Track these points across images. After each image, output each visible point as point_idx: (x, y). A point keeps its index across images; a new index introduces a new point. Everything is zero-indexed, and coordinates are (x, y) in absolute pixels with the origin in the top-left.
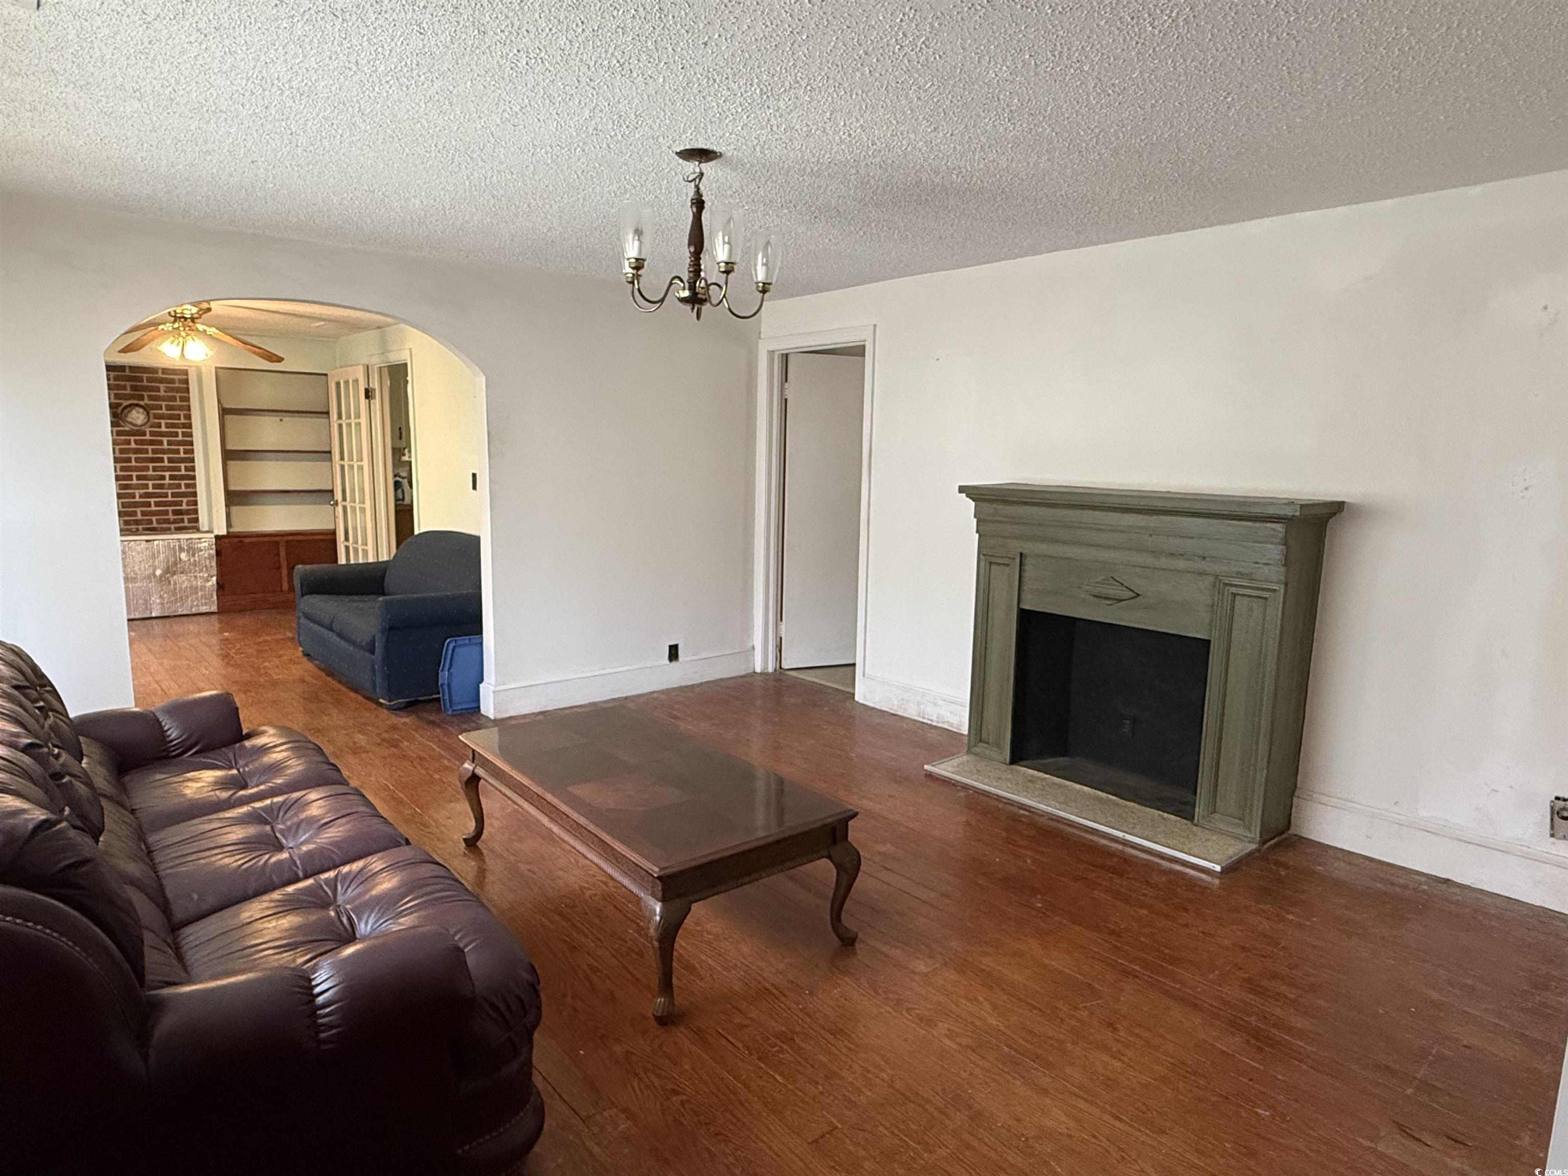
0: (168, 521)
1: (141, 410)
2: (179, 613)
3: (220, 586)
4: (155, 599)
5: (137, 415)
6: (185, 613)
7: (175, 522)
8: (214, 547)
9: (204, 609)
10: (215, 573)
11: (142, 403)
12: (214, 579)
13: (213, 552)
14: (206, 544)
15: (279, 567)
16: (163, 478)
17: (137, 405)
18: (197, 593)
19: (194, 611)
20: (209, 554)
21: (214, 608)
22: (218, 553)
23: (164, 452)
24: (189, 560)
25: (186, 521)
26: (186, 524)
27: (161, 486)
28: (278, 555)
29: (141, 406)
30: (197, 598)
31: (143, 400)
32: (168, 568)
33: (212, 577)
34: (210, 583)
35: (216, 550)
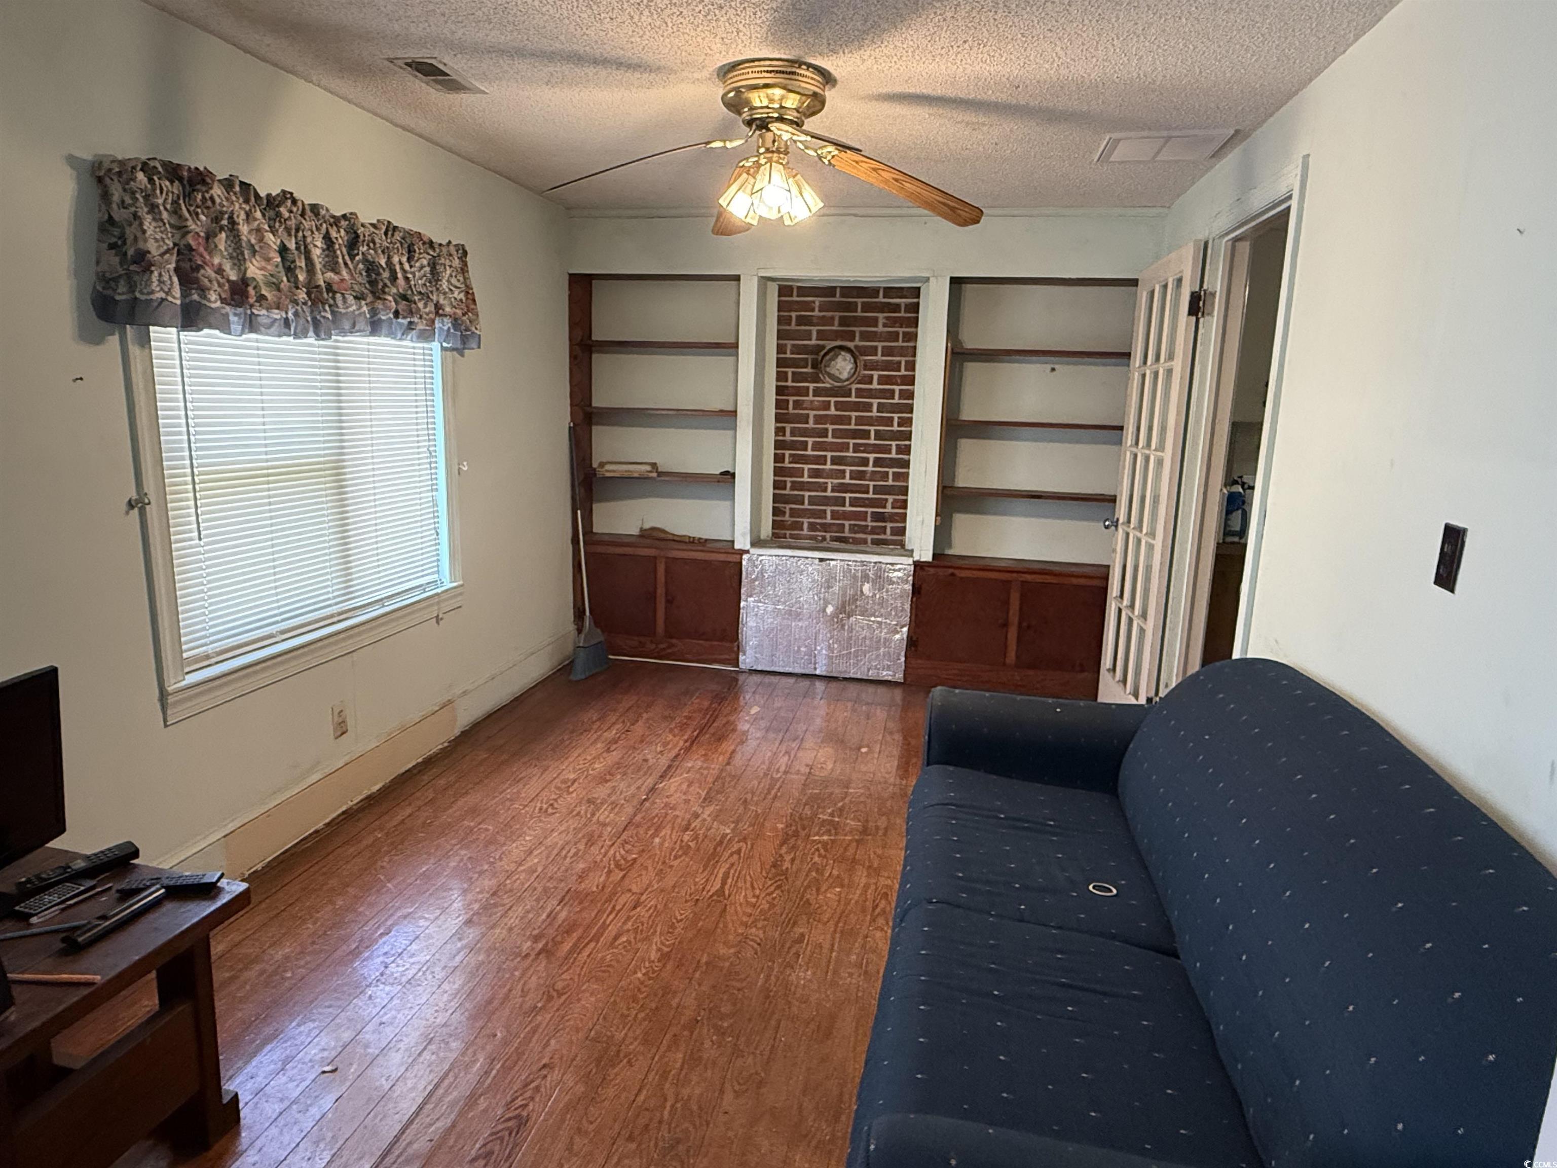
0: (864, 529)
1: (848, 356)
2: (852, 675)
3: (912, 643)
4: (822, 651)
5: (843, 363)
6: (859, 676)
7: (874, 531)
8: (911, 578)
9: (886, 675)
10: (908, 619)
11: (850, 345)
12: (905, 629)
13: (908, 587)
14: (900, 574)
15: (1005, 625)
16: (865, 461)
17: (842, 348)
18: (878, 649)
19: (872, 675)
20: (903, 590)
21: (899, 677)
22: (916, 590)
23: (870, 421)
24: (875, 595)
25: (888, 531)
26: (888, 536)
27: (860, 475)
28: (1006, 603)
29: (848, 350)
30: (878, 656)
31: (853, 340)
32: (843, 606)
33: (902, 627)
34: (898, 636)
35: (913, 585)
